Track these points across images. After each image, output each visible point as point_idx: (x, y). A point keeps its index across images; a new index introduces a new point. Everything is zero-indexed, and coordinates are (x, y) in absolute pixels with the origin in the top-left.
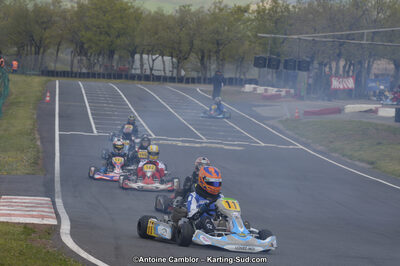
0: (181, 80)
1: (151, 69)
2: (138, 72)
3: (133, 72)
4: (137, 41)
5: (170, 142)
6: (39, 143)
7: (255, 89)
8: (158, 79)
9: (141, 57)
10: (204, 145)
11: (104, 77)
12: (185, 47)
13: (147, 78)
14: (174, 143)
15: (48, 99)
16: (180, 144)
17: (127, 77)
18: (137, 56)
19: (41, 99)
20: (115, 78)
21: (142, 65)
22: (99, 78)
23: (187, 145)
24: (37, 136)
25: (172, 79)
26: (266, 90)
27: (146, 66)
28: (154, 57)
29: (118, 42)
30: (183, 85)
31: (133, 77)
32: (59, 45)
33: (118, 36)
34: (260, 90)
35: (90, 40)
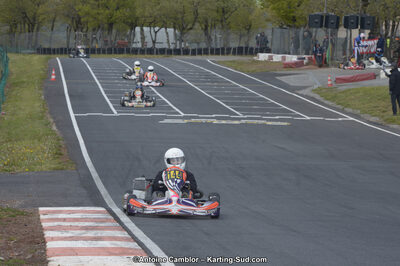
0: (186, 52)
1: (154, 42)
2: (139, 45)
3: (134, 46)
4: (138, 12)
5: (204, 120)
6: (54, 128)
7: (271, 58)
8: (162, 51)
9: (142, 30)
10: (243, 121)
11: (104, 52)
12: (190, 17)
13: (150, 51)
14: (209, 121)
15: (53, 77)
16: (215, 122)
17: (128, 52)
18: (138, 29)
19: (46, 78)
20: (115, 53)
21: (143, 38)
22: (99, 53)
23: (224, 122)
24: (52, 120)
25: (177, 52)
26: (284, 58)
27: (148, 39)
28: (157, 29)
29: (118, 14)
30: (189, 57)
31: (135, 51)
32: (54, 21)
33: (118, 8)
34: (277, 58)
35: (87, 14)
